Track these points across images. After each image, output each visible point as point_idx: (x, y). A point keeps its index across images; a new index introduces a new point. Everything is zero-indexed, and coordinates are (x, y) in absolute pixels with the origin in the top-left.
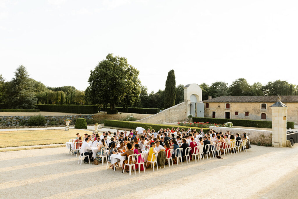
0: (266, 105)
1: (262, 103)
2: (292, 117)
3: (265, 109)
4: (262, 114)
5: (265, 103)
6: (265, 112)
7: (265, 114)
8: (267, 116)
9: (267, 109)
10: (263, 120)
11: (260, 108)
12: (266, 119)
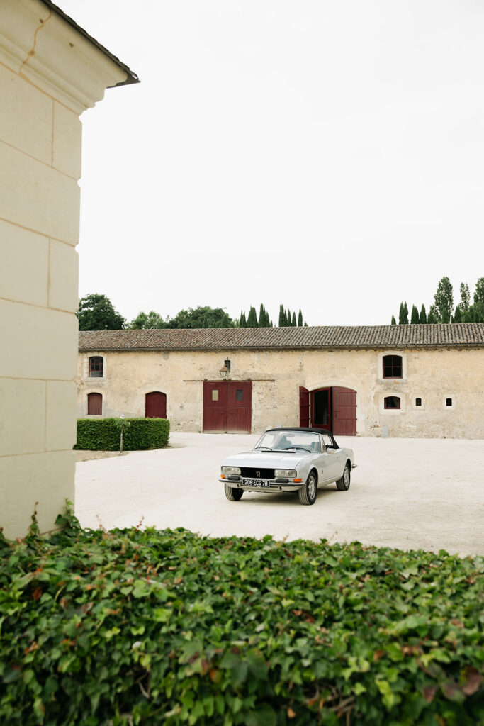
0: (104, 360)
1: (90, 355)
2: (186, 405)
3: (101, 375)
4: (91, 395)
5: (101, 355)
6: (98, 386)
7: (100, 395)
8: (106, 404)
9: (104, 375)
10: (93, 418)
11: (82, 372)
12: (101, 414)
